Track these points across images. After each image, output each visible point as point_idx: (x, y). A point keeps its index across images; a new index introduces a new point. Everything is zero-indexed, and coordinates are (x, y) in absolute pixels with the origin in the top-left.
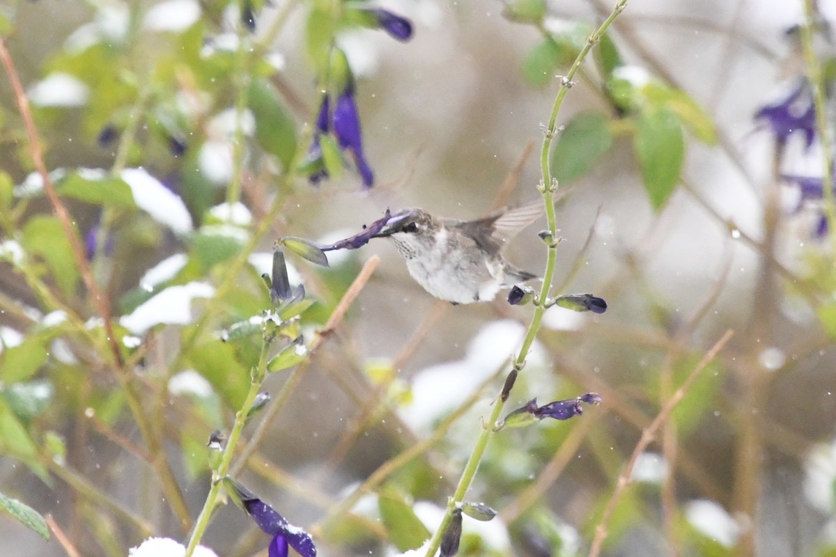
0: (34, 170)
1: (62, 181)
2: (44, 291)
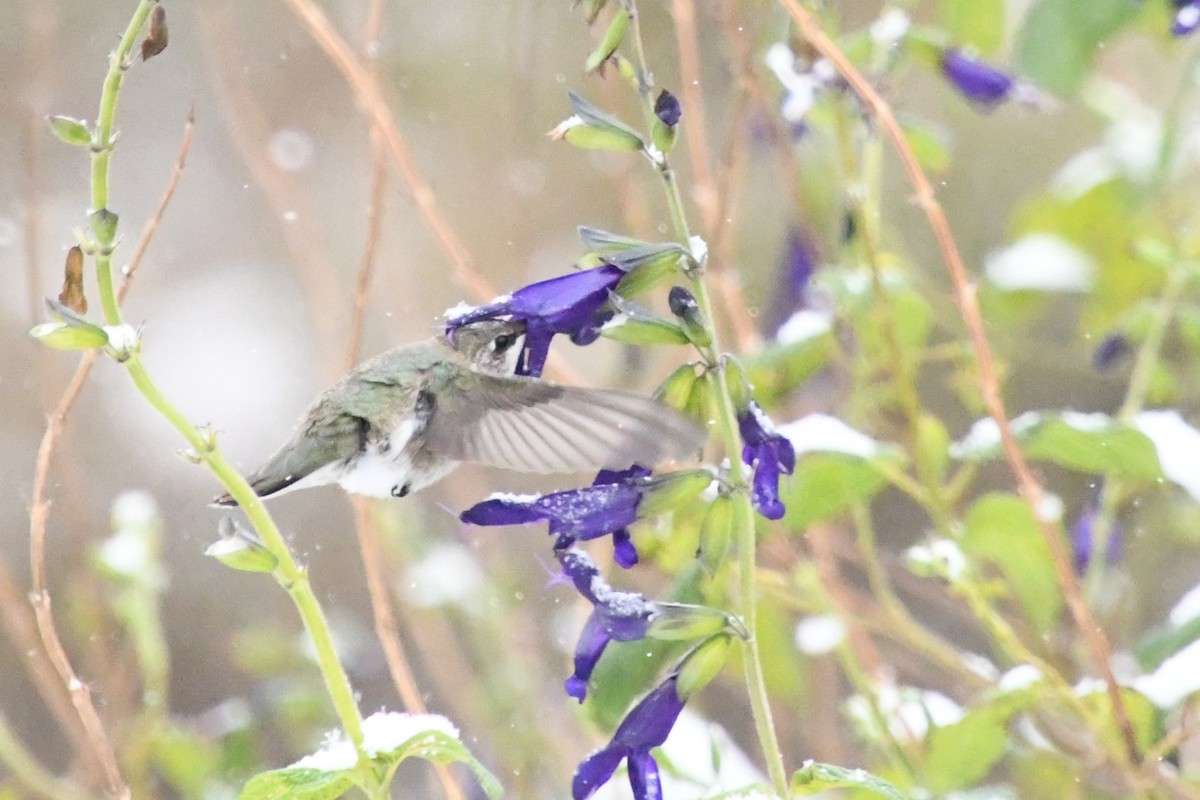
0: (985, 413)
1: (1033, 431)
2: (1001, 628)
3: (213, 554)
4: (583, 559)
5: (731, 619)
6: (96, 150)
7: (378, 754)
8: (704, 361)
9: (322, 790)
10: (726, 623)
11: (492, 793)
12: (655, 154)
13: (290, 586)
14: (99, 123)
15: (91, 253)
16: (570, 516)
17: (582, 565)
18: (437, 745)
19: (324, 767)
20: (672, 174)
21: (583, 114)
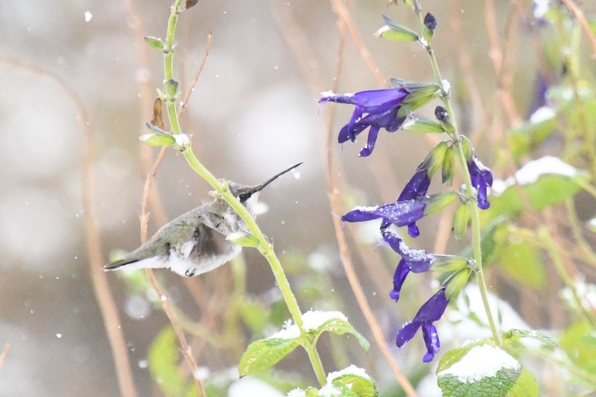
3: (229, 240)
4: (395, 234)
5: (470, 261)
6: (166, 52)
7: (310, 330)
8: (452, 140)
9: (284, 348)
10: (468, 263)
11: (365, 346)
12: (424, 41)
13: (266, 253)
14: (167, 39)
15: (165, 101)
16: (392, 216)
17: (394, 237)
18: (338, 325)
19: (285, 338)
20: (432, 51)
21: (390, 25)
